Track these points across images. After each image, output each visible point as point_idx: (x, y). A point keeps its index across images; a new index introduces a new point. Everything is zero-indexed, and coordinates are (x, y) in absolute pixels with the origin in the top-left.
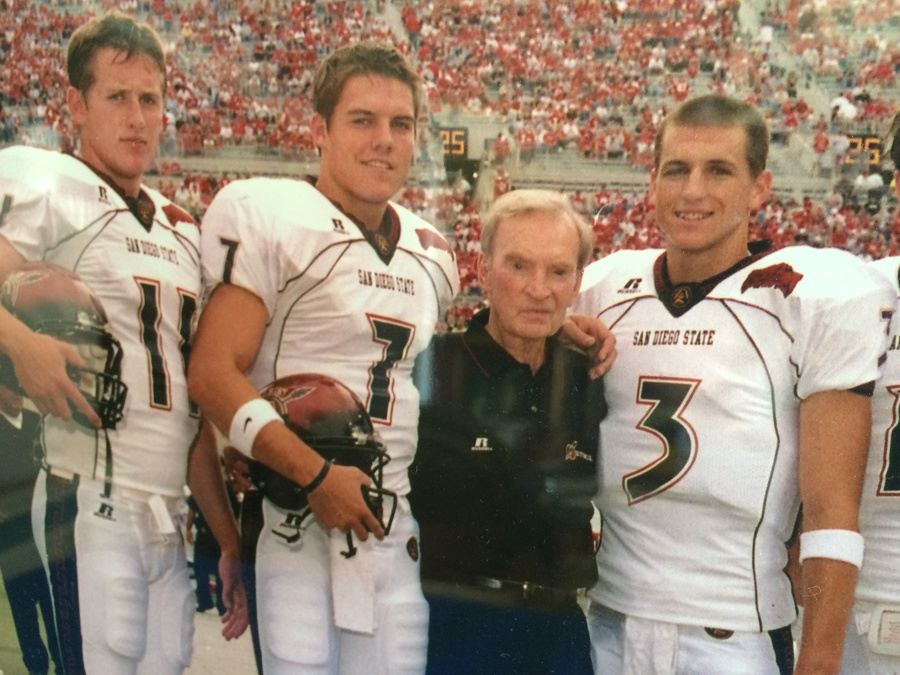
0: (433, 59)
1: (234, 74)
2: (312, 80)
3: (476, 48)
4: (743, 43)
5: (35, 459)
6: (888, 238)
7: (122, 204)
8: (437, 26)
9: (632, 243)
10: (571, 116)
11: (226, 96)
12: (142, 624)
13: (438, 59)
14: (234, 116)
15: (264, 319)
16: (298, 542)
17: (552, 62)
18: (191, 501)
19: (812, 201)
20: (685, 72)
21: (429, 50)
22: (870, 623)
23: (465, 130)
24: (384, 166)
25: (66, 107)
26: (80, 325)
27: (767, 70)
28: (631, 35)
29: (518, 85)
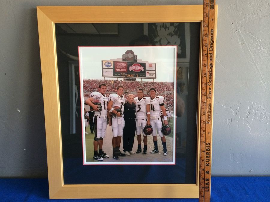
1: (112, 87)
2: (117, 88)
4: (142, 86)
7: (103, 95)
8: (125, 85)
10: (133, 90)
12: (102, 126)
14: (111, 90)
15: (113, 103)
16: (115, 118)
19: (146, 94)
23: (127, 91)
24: (122, 93)
25: (99, 89)
26: (99, 104)
29: (130, 88)
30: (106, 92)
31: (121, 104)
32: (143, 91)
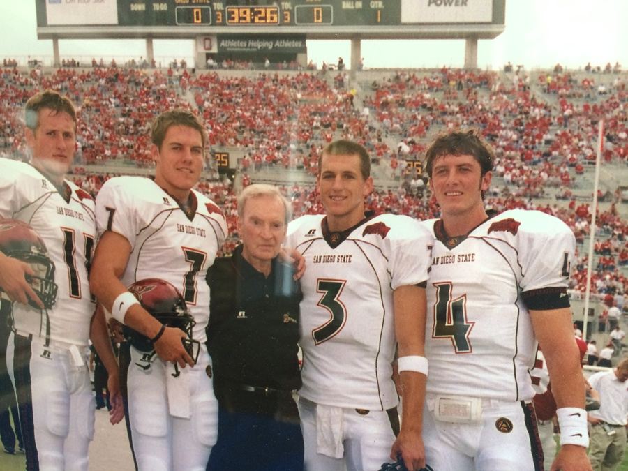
0: (210, 118)
1: (112, 123)
2: (151, 127)
3: (231, 114)
4: (356, 115)
5: (8, 326)
6: (428, 210)
7: (54, 189)
8: (212, 103)
9: (310, 211)
10: (278, 148)
11: (108, 134)
12: (67, 417)
13: (213, 118)
14: (112, 144)
15: (130, 251)
16: (150, 369)
17: (268, 122)
18: (92, 348)
19: (392, 192)
20: (330, 128)
21: (209, 114)
22: (434, 405)
23: (228, 154)
24: (188, 171)
25: (25, 138)
26: (32, 253)
27: (368, 129)
28: (304, 110)
29: (252, 133)
30: (77, 160)
31: (188, 268)
32: (364, 157)
